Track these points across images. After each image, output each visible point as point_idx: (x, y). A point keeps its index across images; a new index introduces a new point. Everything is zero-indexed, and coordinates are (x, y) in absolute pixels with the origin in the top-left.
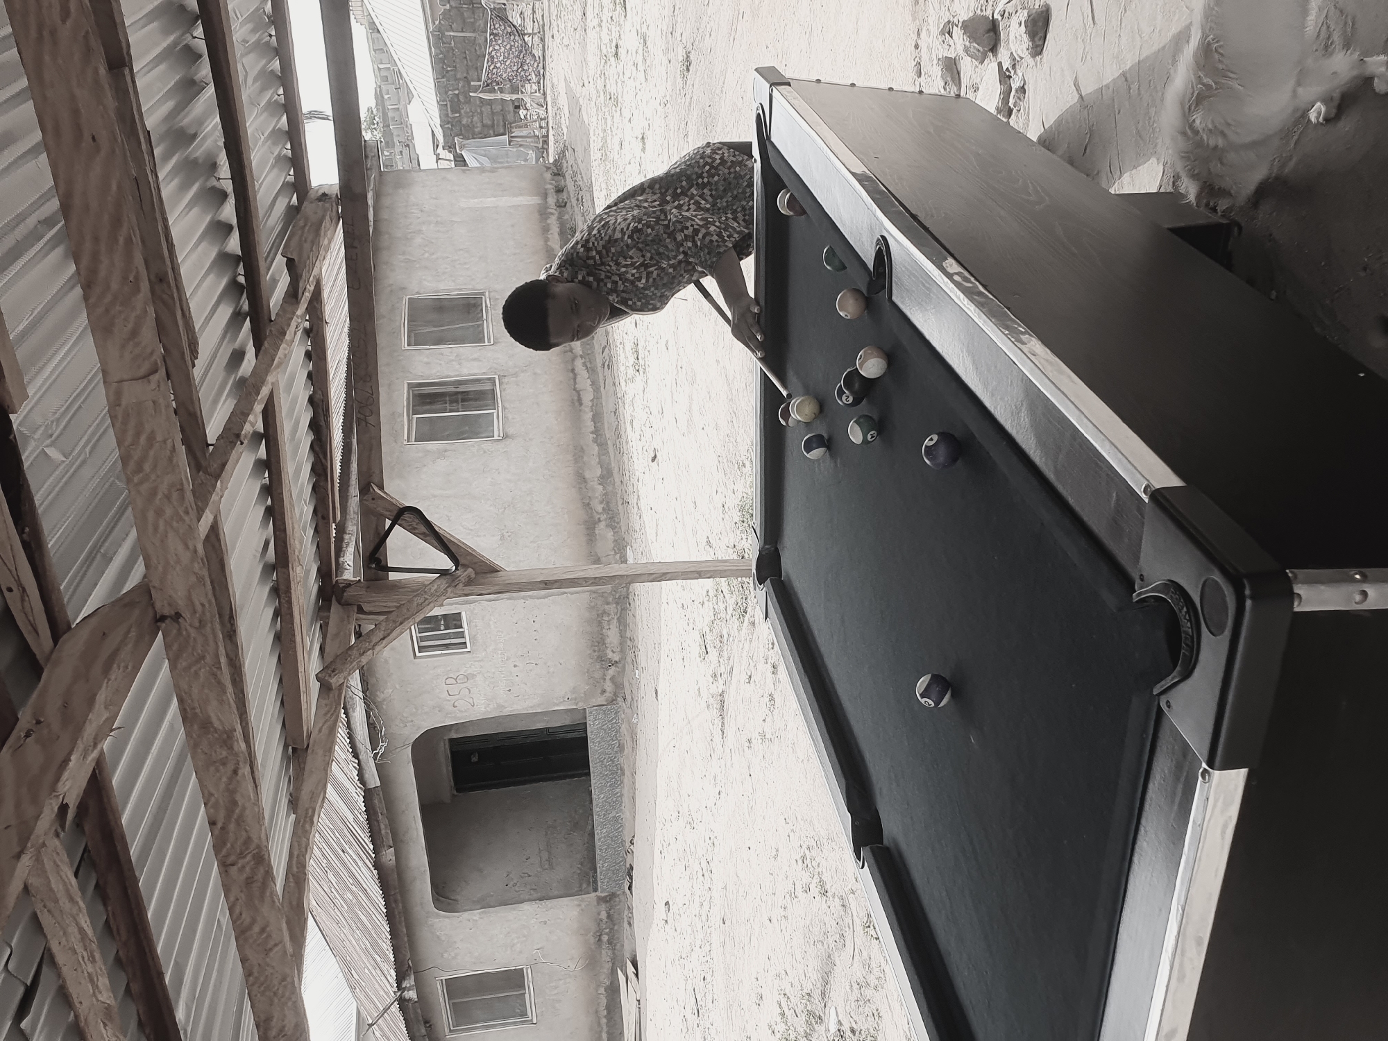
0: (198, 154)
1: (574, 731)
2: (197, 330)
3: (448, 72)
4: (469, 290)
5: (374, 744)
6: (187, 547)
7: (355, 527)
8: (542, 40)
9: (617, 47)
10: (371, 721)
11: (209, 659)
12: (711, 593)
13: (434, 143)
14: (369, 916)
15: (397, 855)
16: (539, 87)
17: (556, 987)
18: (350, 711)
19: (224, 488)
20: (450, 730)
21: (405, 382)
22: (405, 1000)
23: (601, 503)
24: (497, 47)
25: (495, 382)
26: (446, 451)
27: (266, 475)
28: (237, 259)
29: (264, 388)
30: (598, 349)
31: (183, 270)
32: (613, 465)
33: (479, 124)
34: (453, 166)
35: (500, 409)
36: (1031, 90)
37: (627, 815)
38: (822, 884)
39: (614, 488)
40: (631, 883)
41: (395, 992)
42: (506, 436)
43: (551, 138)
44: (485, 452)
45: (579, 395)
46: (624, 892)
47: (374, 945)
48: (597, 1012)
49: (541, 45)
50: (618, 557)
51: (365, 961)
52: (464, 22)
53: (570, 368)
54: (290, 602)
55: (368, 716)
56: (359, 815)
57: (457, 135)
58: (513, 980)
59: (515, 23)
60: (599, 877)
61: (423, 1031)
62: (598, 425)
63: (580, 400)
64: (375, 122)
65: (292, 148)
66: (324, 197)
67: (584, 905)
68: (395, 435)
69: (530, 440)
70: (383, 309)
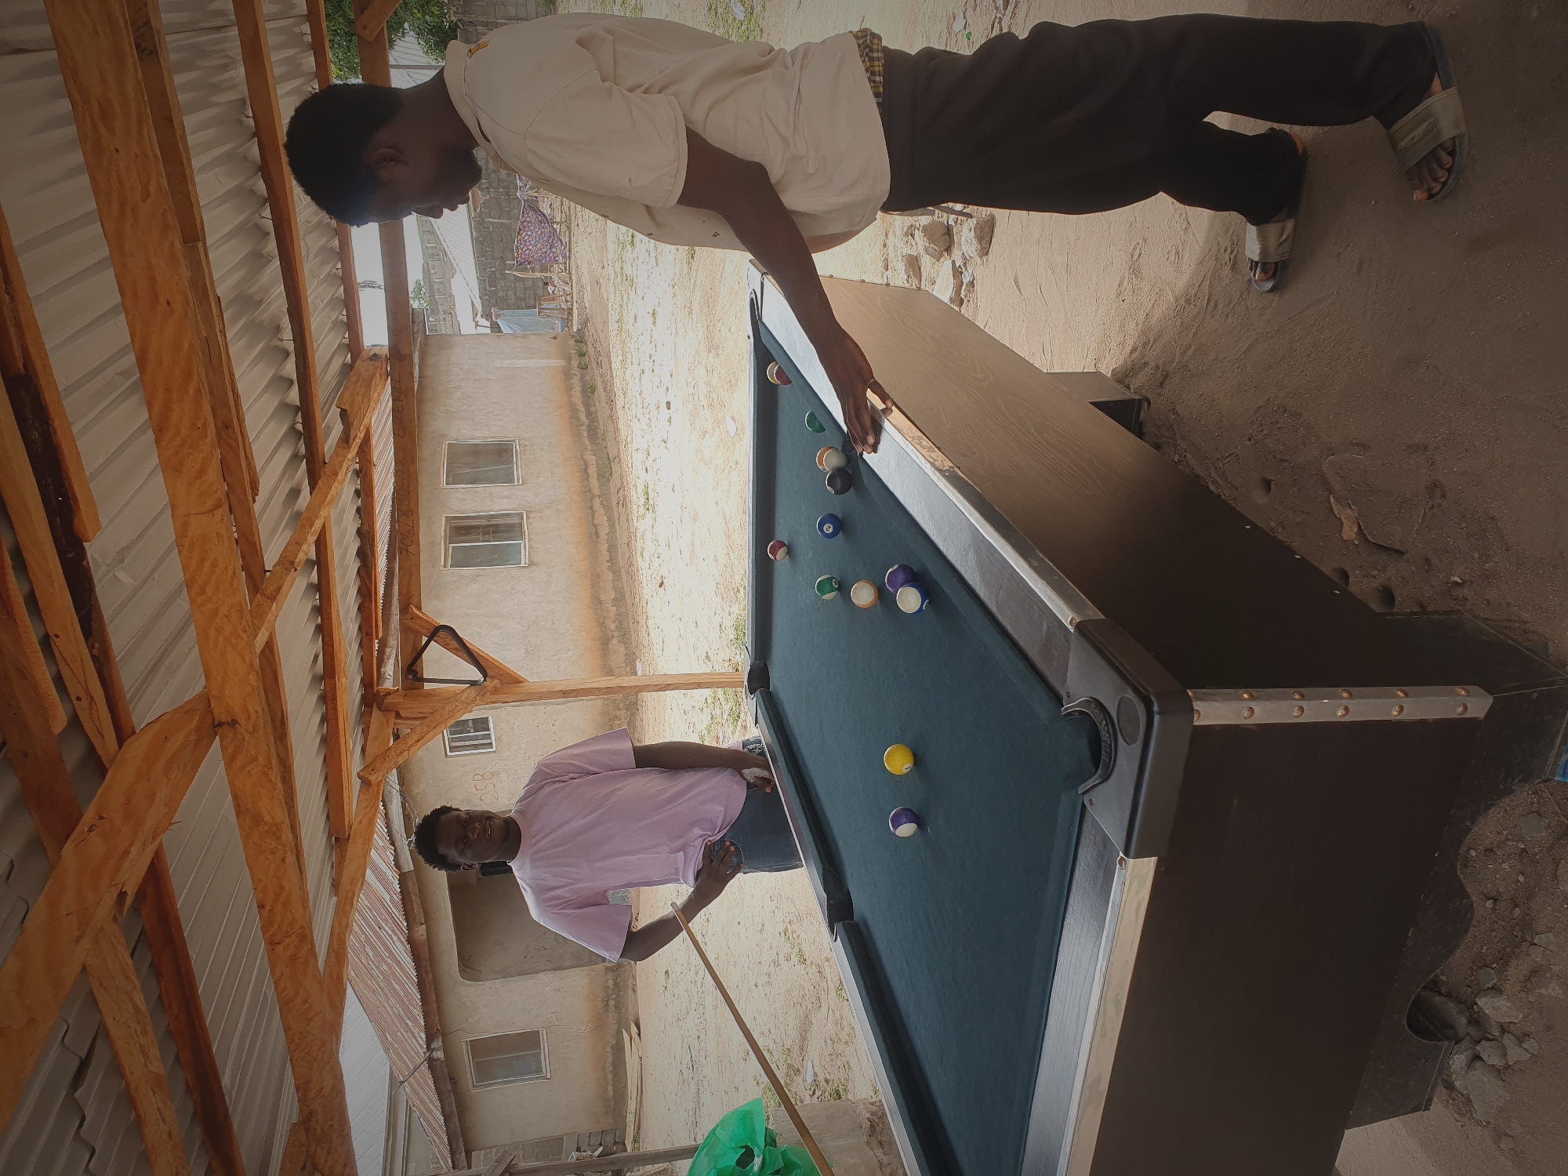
3: (486, 252)
4: (502, 438)
7: (396, 642)
8: (569, 228)
12: (710, 700)
13: (473, 311)
14: (401, 984)
15: (428, 930)
16: (566, 267)
17: (568, 1047)
18: (388, 803)
21: (443, 516)
22: (434, 1060)
23: (614, 622)
24: (529, 233)
25: (523, 517)
26: (477, 576)
28: (297, 409)
30: (613, 490)
31: (247, 419)
32: (625, 589)
33: (513, 297)
34: (488, 331)
35: (527, 540)
36: (979, 283)
38: (801, 953)
39: (626, 609)
41: (424, 1053)
42: (531, 564)
43: (575, 311)
44: (512, 577)
45: (597, 527)
47: (407, 1011)
48: (604, 1069)
49: (567, 232)
50: (628, 668)
51: (398, 1025)
52: (503, 212)
53: (589, 506)
55: (404, 808)
56: (394, 896)
57: (494, 306)
58: (530, 1040)
59: (545, 212)
61: (449, 1087)
62: (613, 554)
63: (597, 534)
64: (422, 293)
65: (348, 315)
66: (375, 357)
67: (593, 973)
68: (433, 561)
69: (553, 567)
70: (426, 452)
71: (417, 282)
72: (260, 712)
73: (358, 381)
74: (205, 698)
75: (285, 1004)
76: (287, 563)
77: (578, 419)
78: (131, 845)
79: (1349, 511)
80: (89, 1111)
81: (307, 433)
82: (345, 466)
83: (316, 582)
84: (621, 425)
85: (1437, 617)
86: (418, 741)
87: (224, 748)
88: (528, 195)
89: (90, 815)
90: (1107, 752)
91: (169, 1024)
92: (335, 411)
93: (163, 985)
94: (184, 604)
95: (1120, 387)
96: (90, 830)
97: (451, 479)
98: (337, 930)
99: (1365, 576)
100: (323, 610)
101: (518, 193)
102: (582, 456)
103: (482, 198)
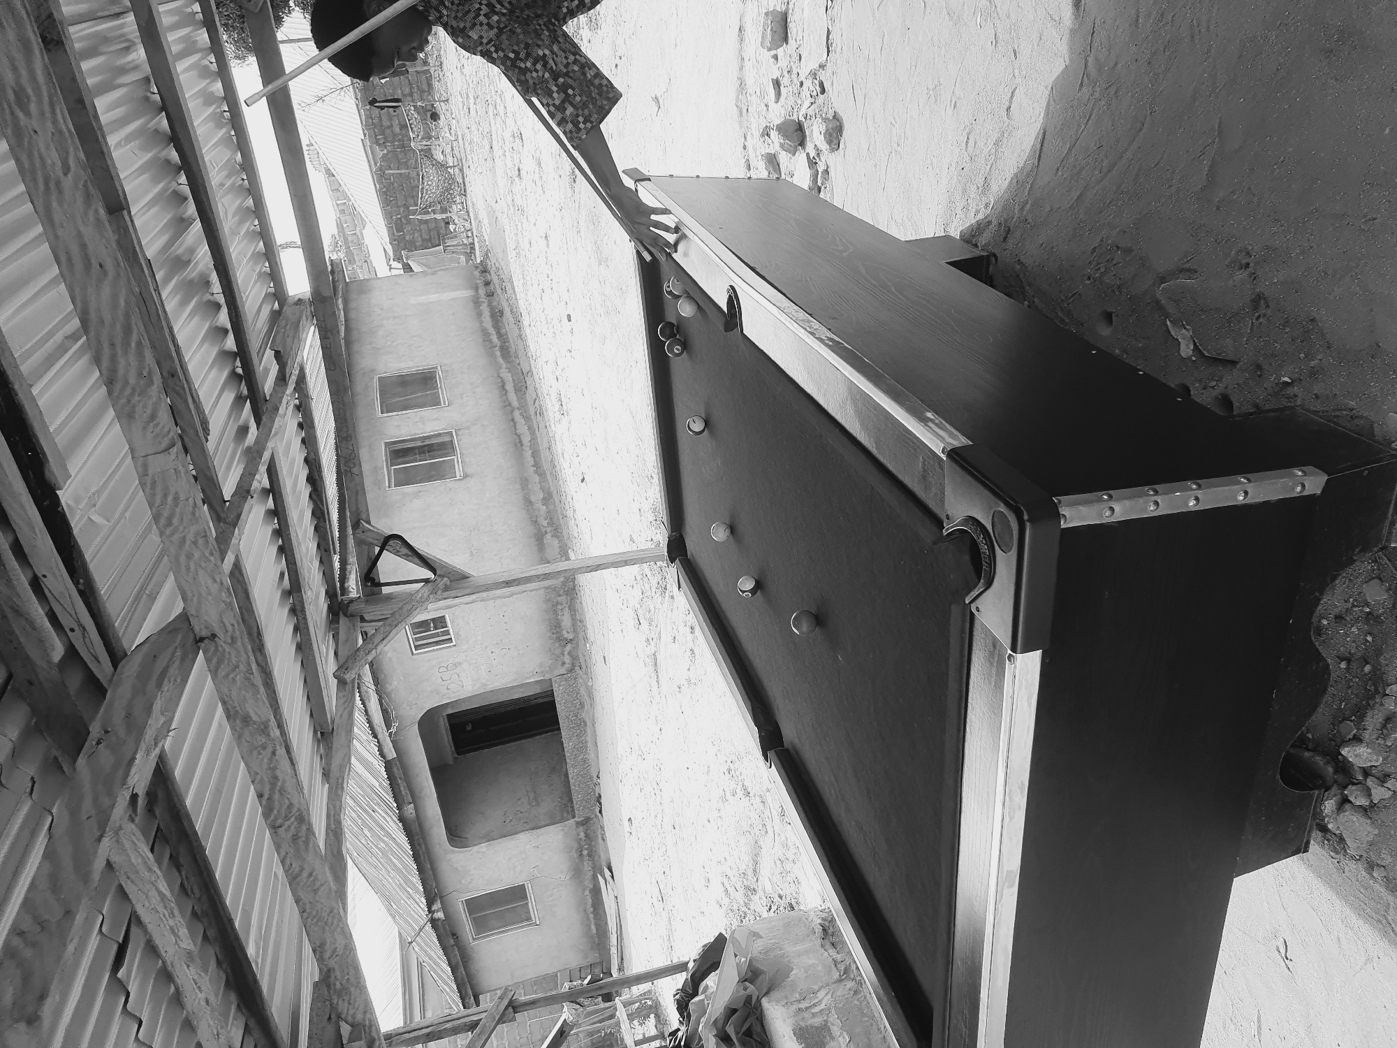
0: (193, 275)
1: (543, 697)
3: (391, 201)
4: (425, 366)
5: (388, 726)
8: (461, 170)
9: (519, 170)
10: (384, 708)
12: (638, 578)
13: (386, 256)
14: (400, 859)
15: (416, 808)
16: (463, 207)
17: (551, 895)
20: (447, 708)
21: (383, 442)
22: (436, 920)
23: (546, 519)
25: (453, 435)
26: (418, 492)
28: (234, 355)
30: (530, 401)
31: (191, 368)
32: (552, 489)
33: (420, 239)
34: (402, 272)
35: (459, 455)
36: (833, 172)
37: (592, 756)
38: (744, 787)
39: (555, 506)
40: (601, 808)
41: (427, 915)
42: (466, 476)
43: (477, 245)
44: (451, 490)
45: (519, 437)
46: (596, 816)
47: (407, 881)
48: (585, 910)
49: (461, 174)
50: (562, 556)
51: (401, 894)
52: (399, 162)
53: (510, 418)
55: (381, 705)
56: (382, 781)
57: (404, 250)
58: (517, 894)
59: (439, 160)
60: (576, 806)
61: (452, 942)
62: (537, 459)
63: (521, 442)
64: (339, 245)
65: (270, 266)
66: (300, 302)
67: (566, 829)
68: (379, 484)
69: (485, 477)
70: (359, 387)
71: (332, 237)
72: (236, 625)
73: (287, 325)
74: (184, 617)
75: (293, 879)
76: (243, 491)
77: (491, 341)
78: (136, 752)
79: (1184, 331)
80: (133, 988)
81: (245, 377)
82: (284, 401)
83: (273, 507)
84: (530, 342)
85: (1272, 414)
86: (383, 639)
87: (208, 660)
88: (421, 145)
89: (95, 730)
90: (986, 563)
91: (193, 907)
92: (269, 353)
93: (183, 873)
94: (155, 537)
95: (969, 247)
96: (98, 743)
97: (385, 409)
98: (332, 813)
99: (1204, 388)
100: (282, 532)
101: (412, 144)
102: (498, 374)
103: (380, 153)
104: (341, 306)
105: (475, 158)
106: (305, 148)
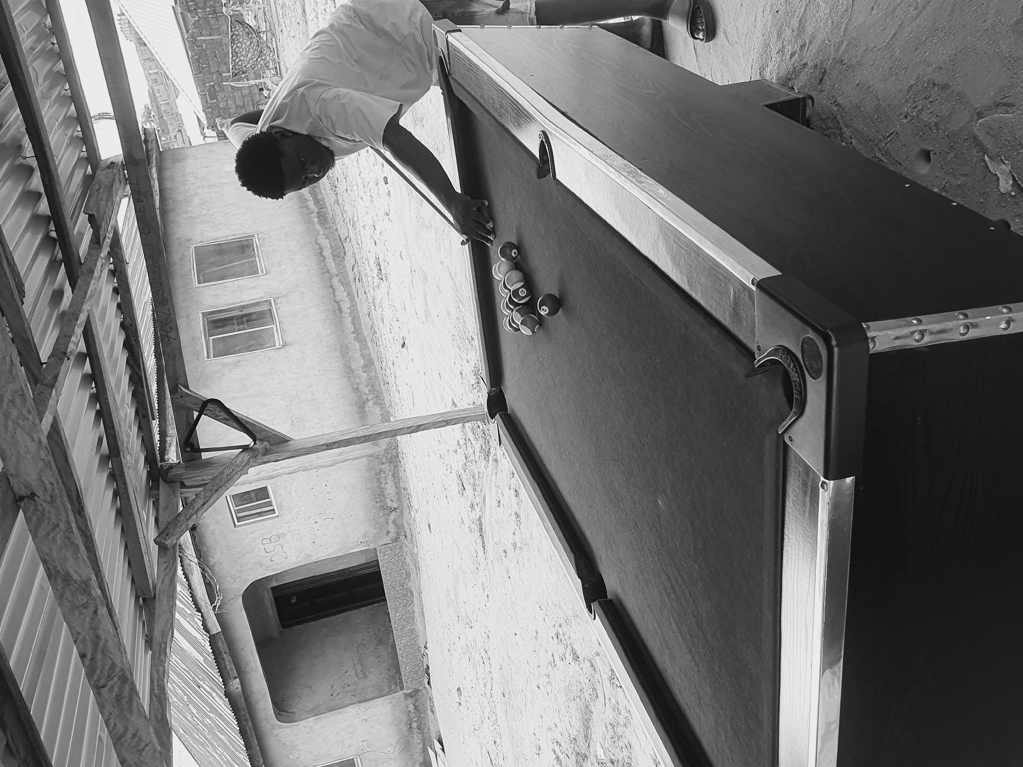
0: (5, 138)
1: (369, 567)
2: (22, 276)
3: (203, 68)
4: (242, 234)
5: (212, 599)
6: (33, 440)
8: (274, 35)
10: (207, 582)
11: (62, 526)
12: (461, 442)
13: (200, 126)
15: (243, 683)
16: (277, 72)
18: (190, 576)
19: (58, 395)
20: (272, 580)
21: (200, 312)
23: (367, 386)
24: (239, 45)
25: (271, 303)
26: (239, 362)
27: (93, 385)
28: (48, 219)
29: (81, 315)
30: (349, 267)
32: (373, 356)
33: (233, 106)
34: (217, 139)
35: (278, 325)
37: (419, 626)
38: (574, 652)
39: (376, 373)
40: (429, 679)
42: (285, 345)
44: (270, 358)
45: (339, 305)
46: (425, 687)
49: (274, 39)
52: (211, 28)
53: (329, 285)
54: (125, 483)
55: (204, 577)
56: (207, 656)
57: (218, 117)
59: (251, 25)
60: (404, 678)
62: (356, 326)
63: (340, 309)
64: (152, 115)
67: (394, 702)
68: (198, 355)
69: (305, 344)
70: (175, 257)
71: (145, 107)
84: (347, 207)
88: (232, 10)
101: (224, 9)
102: (316, 239)
103: (191, 20)
104: (155, 176)
105: (288, 22)
106: (116, 18)
